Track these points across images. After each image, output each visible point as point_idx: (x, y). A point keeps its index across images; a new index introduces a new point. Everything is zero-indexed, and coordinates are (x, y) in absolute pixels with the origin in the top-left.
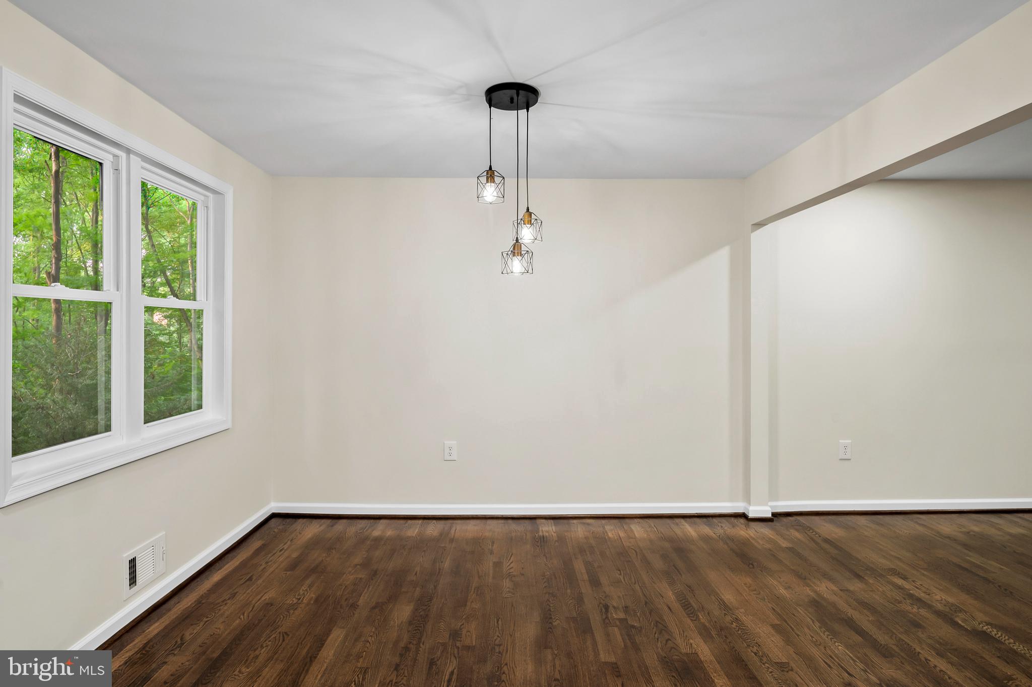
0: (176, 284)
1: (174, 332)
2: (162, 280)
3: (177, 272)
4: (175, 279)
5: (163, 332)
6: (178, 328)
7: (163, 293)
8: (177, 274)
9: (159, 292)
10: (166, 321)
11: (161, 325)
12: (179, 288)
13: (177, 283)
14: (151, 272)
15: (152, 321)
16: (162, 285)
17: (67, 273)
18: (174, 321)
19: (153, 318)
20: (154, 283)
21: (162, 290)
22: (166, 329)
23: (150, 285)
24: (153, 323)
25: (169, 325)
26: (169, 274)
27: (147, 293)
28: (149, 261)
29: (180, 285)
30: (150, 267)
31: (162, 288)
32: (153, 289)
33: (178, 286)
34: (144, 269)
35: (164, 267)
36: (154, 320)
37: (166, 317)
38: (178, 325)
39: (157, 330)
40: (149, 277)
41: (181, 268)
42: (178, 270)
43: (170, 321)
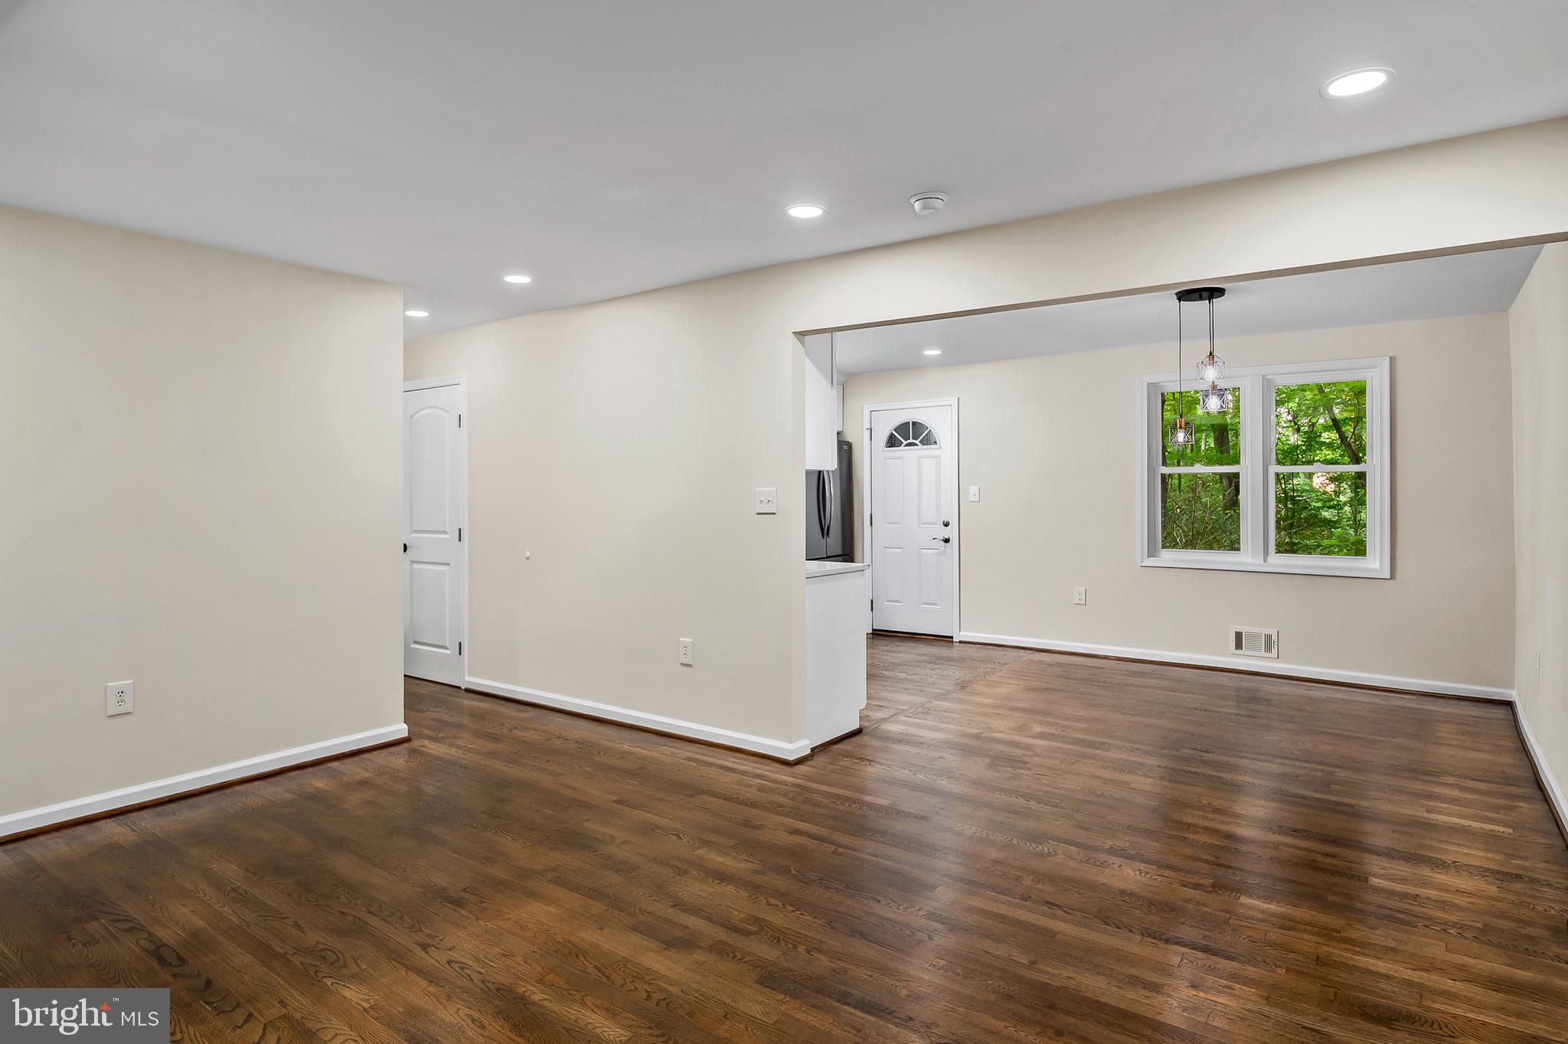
0: (1349, 427)
1: (1345, 504)
2: (1326, 421)
3: (1350, 408)
4: (1347, 418)
5: (1328, 504)
6: (1351, 498)
7: (1328, 441)
8: (1351, 411)
9: (1322, 439)
10: (1333, 486)
11: (1325, 493)
12: (1353, 433)
13: (1350, 425)
14: (1308, 408)
15: (1311, 486)
16: (1326, 428)
17: (1175, 410)
18: (1346, 486)
19: (1312, 482)
20: (1313, 425)
21: (1327, 437)
22: (1333, 499)
23: (1307, 429)
24: (1313, 490)
25: (1337, 493)
26: (1337, 411)
27: (1303, 441)
28: (1305, 391)
29: (1354, 429)
30: (1306, 400)
31: (1327, 433)
32: (1313, 436)
33: (1352, 430)
34: (1298, 403)
35: (1329, 400)
36: (1314, 485)
37: (1333, 480)
38: (1352, 492)
39: (1318, 500)
40: (1306, 415)
41: (1356, 402)
42: (1351, 405)
43: (1340, 487)
